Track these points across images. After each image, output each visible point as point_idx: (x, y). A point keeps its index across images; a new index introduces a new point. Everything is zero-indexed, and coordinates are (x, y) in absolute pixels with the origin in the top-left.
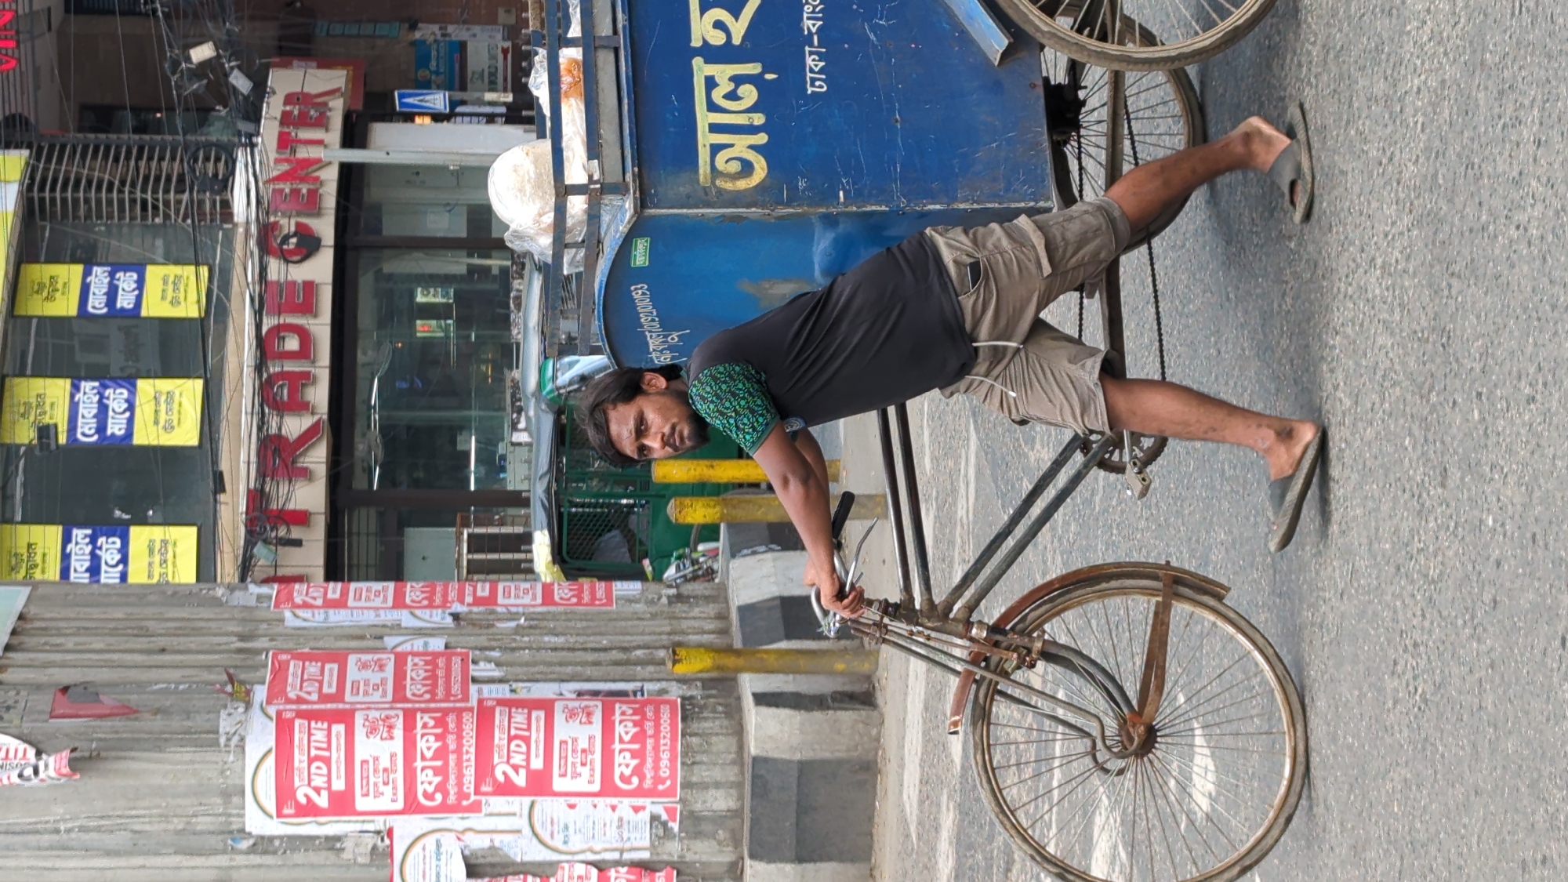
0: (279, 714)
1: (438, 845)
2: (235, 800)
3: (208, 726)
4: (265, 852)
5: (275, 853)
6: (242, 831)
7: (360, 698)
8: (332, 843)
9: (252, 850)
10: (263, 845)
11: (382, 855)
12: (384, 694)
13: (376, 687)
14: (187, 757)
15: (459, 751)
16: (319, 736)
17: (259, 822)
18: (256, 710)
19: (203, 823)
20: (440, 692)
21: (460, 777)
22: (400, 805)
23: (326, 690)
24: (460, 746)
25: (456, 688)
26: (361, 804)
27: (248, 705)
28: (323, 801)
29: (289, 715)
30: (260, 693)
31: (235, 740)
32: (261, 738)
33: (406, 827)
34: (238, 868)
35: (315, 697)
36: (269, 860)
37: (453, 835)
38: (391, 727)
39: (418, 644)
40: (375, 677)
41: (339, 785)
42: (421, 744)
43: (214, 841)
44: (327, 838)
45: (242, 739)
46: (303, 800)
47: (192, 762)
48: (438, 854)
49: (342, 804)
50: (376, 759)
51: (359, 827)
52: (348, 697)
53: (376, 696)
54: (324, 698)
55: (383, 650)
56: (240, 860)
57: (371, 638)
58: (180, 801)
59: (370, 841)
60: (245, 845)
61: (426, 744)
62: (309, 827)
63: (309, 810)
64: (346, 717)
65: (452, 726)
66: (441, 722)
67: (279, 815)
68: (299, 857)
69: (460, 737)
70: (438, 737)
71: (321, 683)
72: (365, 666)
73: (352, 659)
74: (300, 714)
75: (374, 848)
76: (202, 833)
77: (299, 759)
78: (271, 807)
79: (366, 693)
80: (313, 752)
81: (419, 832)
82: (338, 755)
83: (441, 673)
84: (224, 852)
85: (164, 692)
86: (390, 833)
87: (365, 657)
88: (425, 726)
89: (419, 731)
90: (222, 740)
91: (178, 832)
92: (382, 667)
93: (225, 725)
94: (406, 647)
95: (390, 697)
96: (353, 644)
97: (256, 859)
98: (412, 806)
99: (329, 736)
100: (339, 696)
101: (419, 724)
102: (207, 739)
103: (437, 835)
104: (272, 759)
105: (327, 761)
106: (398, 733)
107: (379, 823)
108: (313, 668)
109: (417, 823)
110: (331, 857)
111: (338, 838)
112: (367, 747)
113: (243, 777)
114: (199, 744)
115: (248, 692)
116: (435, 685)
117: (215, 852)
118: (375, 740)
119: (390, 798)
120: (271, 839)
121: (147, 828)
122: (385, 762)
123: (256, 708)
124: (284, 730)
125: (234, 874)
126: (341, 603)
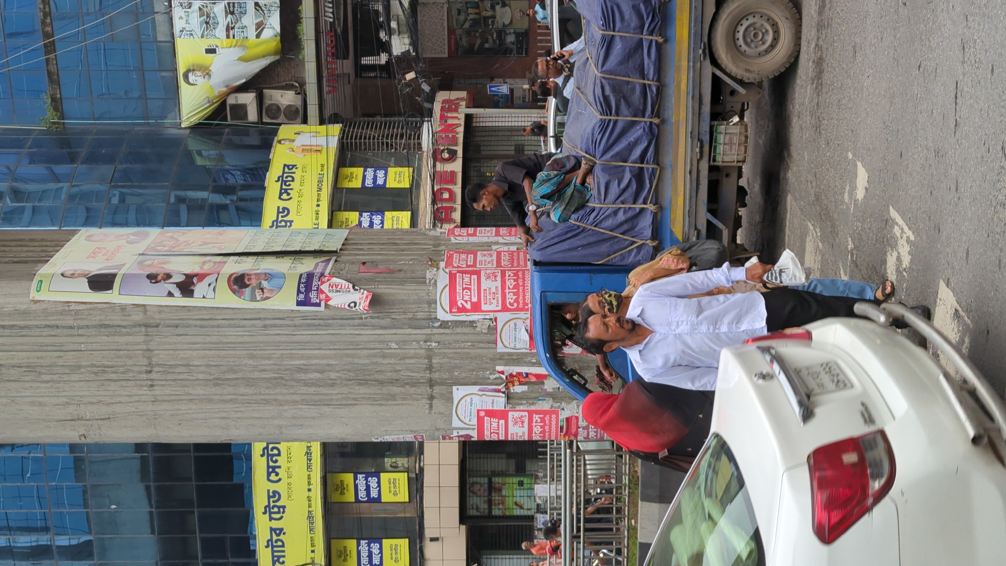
0: (450, 271)
1: (515, 325)
2: (433, 305)
3: (421, 276)
4: (445, 328)
5: (449, 328)
6: (436, 318)
7: (483, 266)
8: (472, 324)
9: (440, 327)
10: (444, 324)
11: (493, 330)
12: (493, 264)
13: (489, 262)
14: (414, 288)
15: (524, 286)
16: (467, 280)
17: (443, 315)
18: (441, 271)
19: (420, 315)
20: (515, 264)
21: (524, 296)
22: (500, 308)
23: (469, 263)
24: (524, 284)
25: (522, 263)
26: (484, 307)
27: (438, 269)
28: (468, 306)
29: (454, 272)
30: (442, 264)
31: (433, 281)
32: (443, 280)
33: (502, 317)
34: (434, 334)
35: (465, 266)
36: (447, 331)
37: (521, 321)
38: (496, 276)
39: (506, 248)
40: (489, 259)
41: (475, 299)
42: (508, 283)
43: (424, 323)
44: (471, 322)
45: (436, 281)
46: (460, 306)
47: (415, 290)
48: (515, 329)
49: (476, 307)
50: (490, 289)
51: (483, 317)
52: (478, 266)
53: (490, 265)
54: (468, 266)
55: (492, 250)
56: (435, 331)
57: (487, 246)
58: (411, 306)
59: (487, 323)
60: (437, 324)
61: (510, 283)
62: (463, 317)
63: (463, 310)
64: (478, 273)
65: (520, 276)
66: (516, 274)
67: (451, 312)
68: (459, 330)
69: (524, 280)
70: (515, 280)
71: (467, 261)
72: (484, 255)
73: (479, 253)
74: (459, 272)
75: (489, 326)
76: (419, 319)
77: (459, 289)
78: (448, 311)
79: (485, 265)
80: (464, 286)
81: (507, 320)
82: (474, 287)
83: (515, 258)
84: (429, 327)
85: (405, 264)
86: (496, 319)
87: (484, 253)
88: (509, 276)
89: (507, 278)
90: (428, 282)
91: (410, 319)
92: (491, 256)
93: (429, 275)
94: (501, 249)
95: (495, 266)
96: (479, 248)
97: (441, 331)
98: (505, 309)
99: (470, 280)
100: (474, 265)
101: (507, 275)
102: (422, 281)
103: (515, 321)
104: (447, 288)
105: (470, 289)
106: (499, 278)
107: (492, 315)
108: (463, 256)
109: (507, 316)
110: (472, 331)
111: (474, 322)
112: (485, 284)
113: (436, 296)
114: (418, 283)
115: (438, 264)
116: (513, 262)
117: (425, 328)
118: (489, 281)
119: (495, 305)
120: (447, 322)
121: (398, 317)
122: (493, 290)
123: (441, 269)
124: (452, 277)
125: (433, 337)
126: (474, 235)
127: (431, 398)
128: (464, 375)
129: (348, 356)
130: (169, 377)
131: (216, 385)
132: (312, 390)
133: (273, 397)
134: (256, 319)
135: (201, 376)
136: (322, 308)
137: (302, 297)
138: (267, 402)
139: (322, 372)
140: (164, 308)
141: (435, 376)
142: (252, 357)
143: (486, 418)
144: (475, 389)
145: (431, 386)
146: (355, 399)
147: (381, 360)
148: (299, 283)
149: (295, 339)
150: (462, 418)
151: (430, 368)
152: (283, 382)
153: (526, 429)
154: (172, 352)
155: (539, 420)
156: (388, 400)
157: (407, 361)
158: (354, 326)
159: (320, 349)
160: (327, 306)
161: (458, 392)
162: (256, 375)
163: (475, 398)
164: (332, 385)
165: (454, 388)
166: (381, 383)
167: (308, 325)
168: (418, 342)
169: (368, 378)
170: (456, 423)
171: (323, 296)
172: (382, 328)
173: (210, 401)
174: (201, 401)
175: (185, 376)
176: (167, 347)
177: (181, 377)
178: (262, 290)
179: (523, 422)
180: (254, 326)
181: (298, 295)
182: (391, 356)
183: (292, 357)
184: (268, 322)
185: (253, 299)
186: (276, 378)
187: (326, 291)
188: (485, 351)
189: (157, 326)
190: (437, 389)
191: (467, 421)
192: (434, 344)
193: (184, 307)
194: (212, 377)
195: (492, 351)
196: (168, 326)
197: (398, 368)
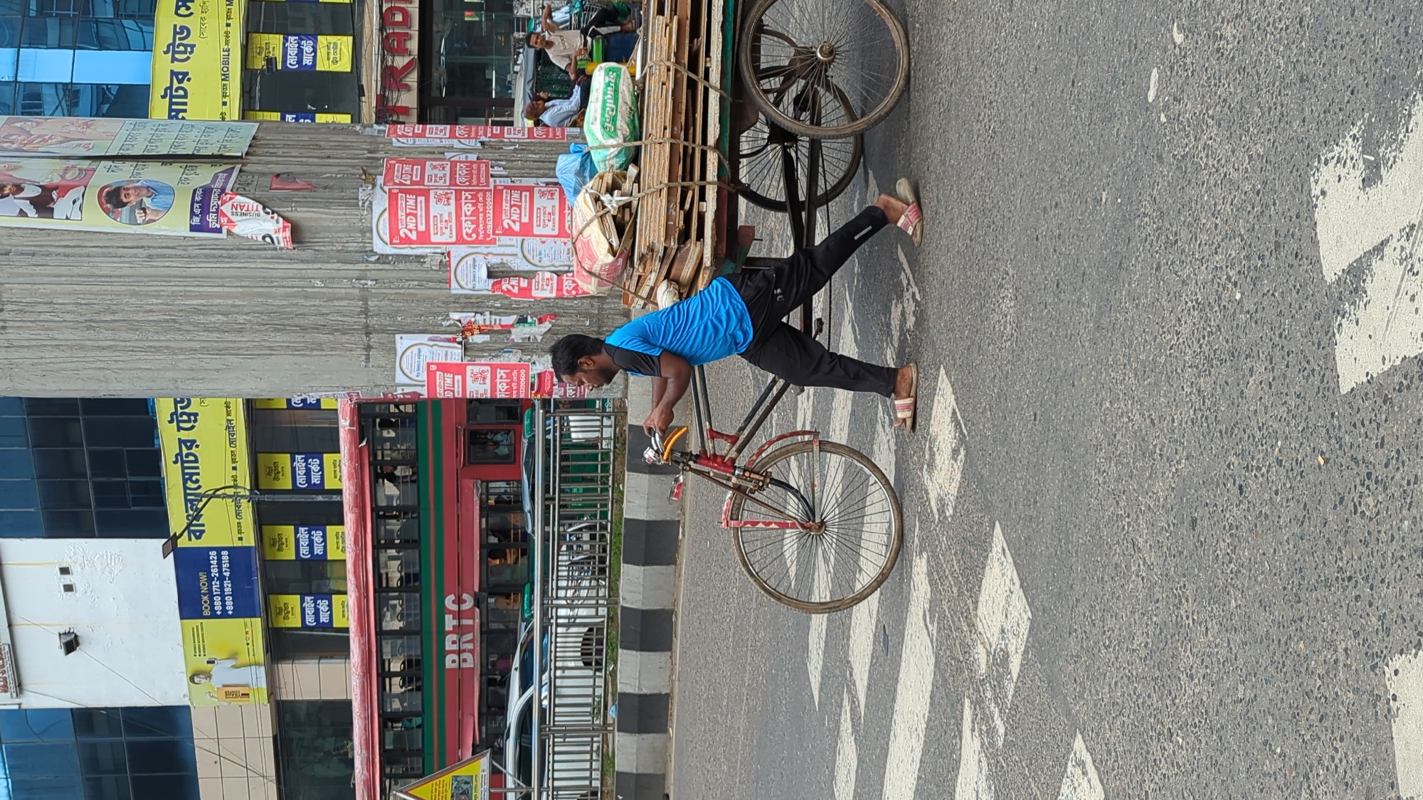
0: (390, 190)
1: (474, 261)
2: (368, 235)
3: (353, 195)
4: (384, 263)
5: (389, 263)
6: (372, 251)
7: (433, 183)
8: (419, 259)
9: (377, 261)
10: (383, 259)
11: (445, 266)
12: (445, 182)
13: (441, 178)
14: (342, 212)
15: (484, 212)
16: (411, 202)
17: (380, 247)
18: (378, 189)
19: (352, 246)
20: (474, 182)
21: (485, 225)
22: (454, 240)
23: (414, 179)
24: (485, 209)
25: (483, 180)
26: (434, 238)
27: (374, 186)
28: (414, 236)
29: (395, 191)
30: (380, 180)
31: (367, 203)
32: (381, 202)
33: (458, 251)
34: (370, 270)
35: (408, 182)
36: (386, 267)
37: (482, 256)
38: (448, 199)
39: (463, 157)
40: (441, 174)
41: (422, 228)
42: (464, 208)
43: (358, 256)
44: (417, 256)
45: (371, 203)
46: (403, 236)
47: (345, 214)
48: (474, 266)
49: (424, 238)
50: (441, 215)
51: (433, 250)
52: (426, 183)
53: (441, 183)
54: (413, 183)
55: (444, 159)
56: (371, 266)
57: (438, 153)
58: (339, 235)
59: (439, 258)
60: (373, 259)
61: (467, 208)
62: (406, 250)
63: (406, 241)
64: (425, 193)
65: (481, 199)
66: (475, 197)
67: (391, 243)
68: (402, 266)
69: (485, 205)
70: (473, 204)
71: (412, 175)
72: (435, 167)
73: (428, 163)
74: (401, 191)
75: (441, 261)
76: (350, 252)
77: (401, 215)
78: (388, 241)
79: (436, 181)
80: (408, 211)
81: (464, 254)
82: (421, 212)
83: (475, 172)
84: (363, 262)
85: (330, 178)
86: (449, 253)
87: (434, 163)
88: (466, 198)
89: (463, 201)
90: (360, 204)
91: (338, 251)
92: (444, 169)
93: (362, 195)
94: (456, 158)
95: (448, 183)
96: (428, 156)
97: (380, 266)
98: (460, 240)
99: (416, 203)
100: (421, 182)
101: (463, 197)
102: (353, 203)
103: (474, 256)
104: (386, 214)
105: (415, 215)
106: (453, 202)
107: (443, 249)
108: (407, 168)
109: (463, 249)
110: (419, 266)
111: (423, 257)
112: (435, 209)
113: (371, 223)
114: (348, 205)
115: (374, 179)
116: (472, 178)
117: (358, 262)
118: (440, 205)
119: (448, 236)
120: (387, 256)
121: (322, 248)
122: (446, 217)
123: (378, 187)
124: (393, 198)
125: (369, 274)
126: (422, 135)
127: (368, 348)
128: (409, 320)
129: (260, 295)
130: (27, 317)
131: (89, 328)
132: (215, 335)
133: (164, 344)
134: (137, 248)
135: (68, 317)
136: (224, 235)
137: (196, 220)
138: (158, 350)
139: (226, 314)
140: (15, 231)
141: (373, 321)
142: (135, 294)
143: (438, 373)
144: (424, 338)
145: (368, 334)
146: (271, 348)
147: (302, 301)
148: (193, 202)
149: (190, 272)
150: (407, 372)
151: (366, 312)
152: (177, 326)
153: (488, 386)
154: (29, 286)
155: (505, 376)
156: (312, 350)
157: (336, 303)
158: (266, 258)
159: (223, 286)
160: (229, 232)
161: (402, 342)
162: (141, 316)
163: (425, 350)
164: (240, 331)
165: (398, 337)
166: (304, 329)
167: (206, 256)
168: (350, 279)
169: (287, 322)
170: (400, 378)
171: (224, 220)
172: (303, 261)
173: (82, 348)
174: (71, 347)
175: (48, 316)
176: (22, 279)
177: (42, 317)
178: (144, 210)
179: (484, 378)
180: (135, 256)
181: (191, 218)
182: (315, 296)
183: (186, 296)
184: (153, 251)
185: (133, 222)
186: (166, 321)
187: (229, 214)
188: (436, 292)
189: (7, 254)
190: (375, 338)
191: (413, 376)
192: (370, 283)
193: (41, 230)
194: (83, 318)
195: (444, 292)
196: (22, 254)
197: (324, 310)
